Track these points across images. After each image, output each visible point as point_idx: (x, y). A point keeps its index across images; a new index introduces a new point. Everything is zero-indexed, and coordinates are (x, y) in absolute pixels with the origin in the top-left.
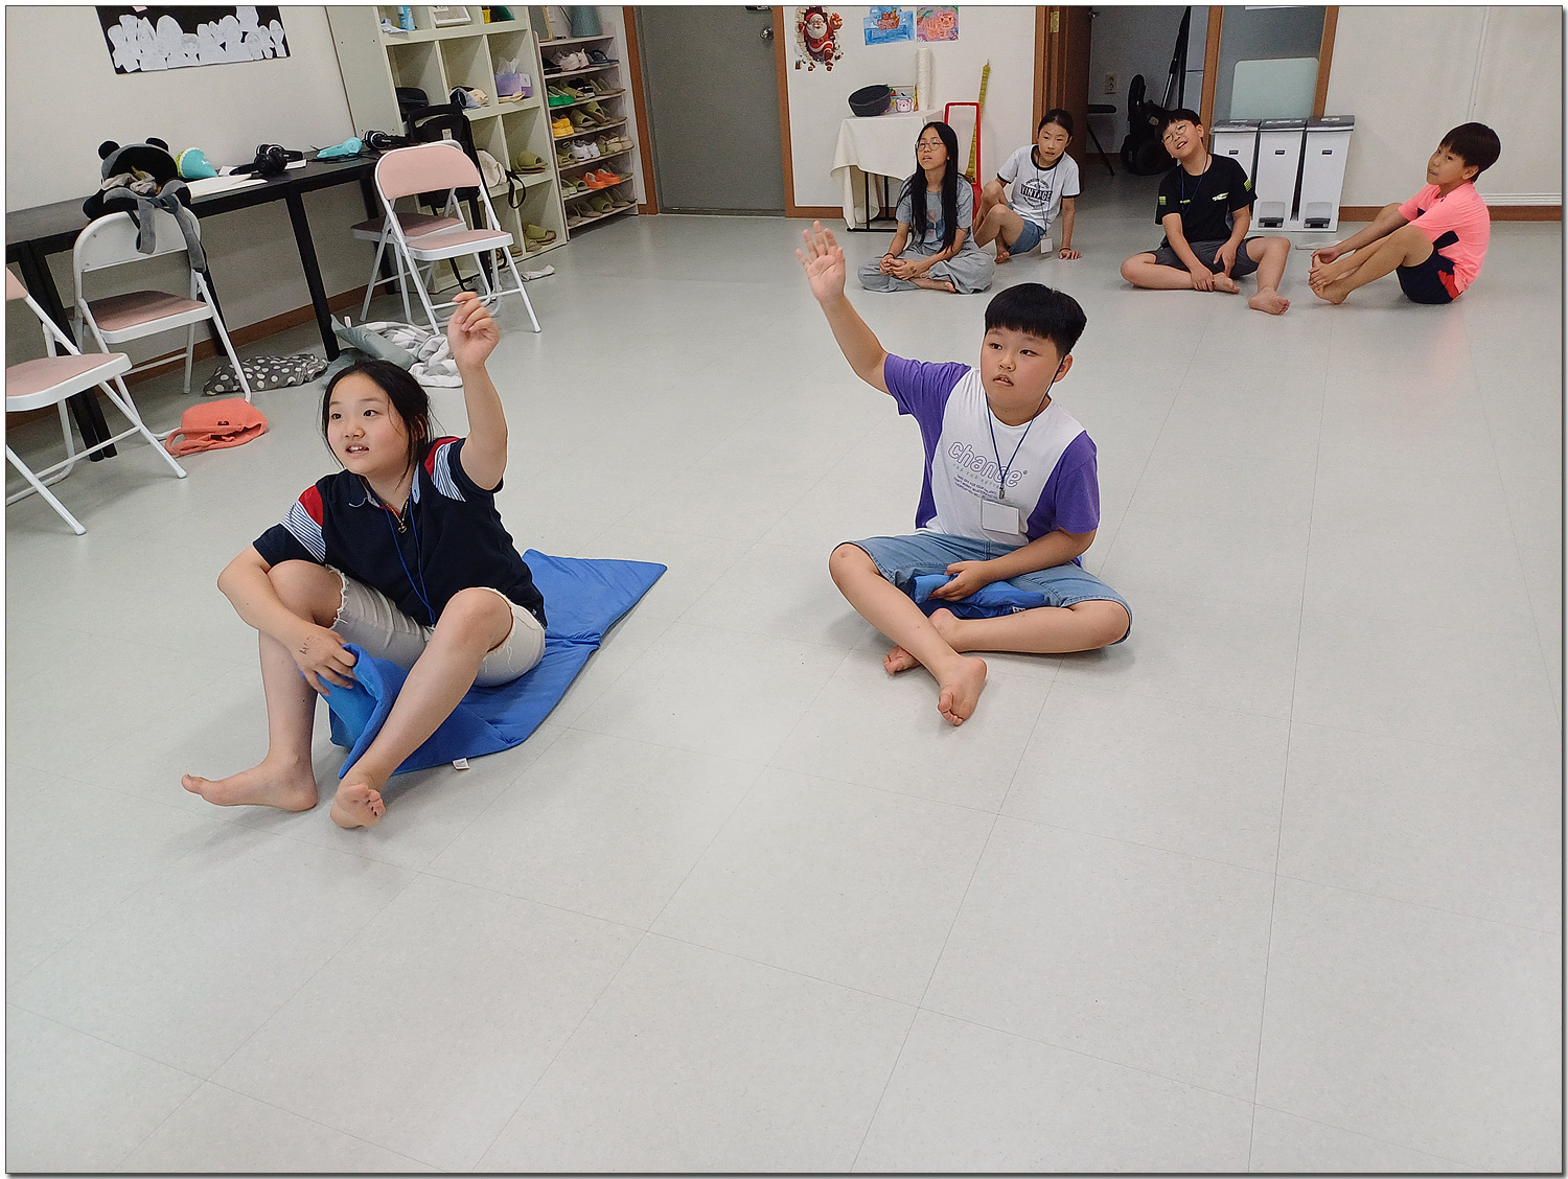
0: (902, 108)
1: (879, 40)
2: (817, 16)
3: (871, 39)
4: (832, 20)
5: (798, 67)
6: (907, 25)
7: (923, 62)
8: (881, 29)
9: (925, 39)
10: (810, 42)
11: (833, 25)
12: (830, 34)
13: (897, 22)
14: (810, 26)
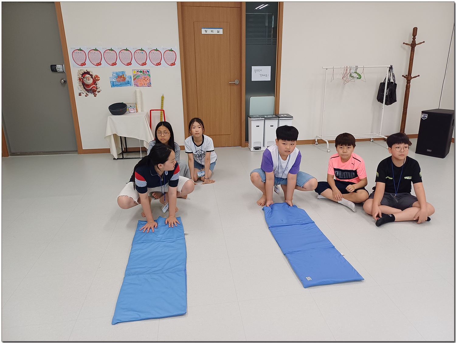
0: (131, 111)
1: (117, 85)
2: (87, 76)
3: (113, 85)
4: (95, 77)
5: (80, 95)
6: (129, 80)
7: (138, 95)
8: (118, 82)
9: (137, 86)
10: (85, 85)
11: (96, 80)
12: (94, 82)
13: (125, 79)
14: (85, 79)
